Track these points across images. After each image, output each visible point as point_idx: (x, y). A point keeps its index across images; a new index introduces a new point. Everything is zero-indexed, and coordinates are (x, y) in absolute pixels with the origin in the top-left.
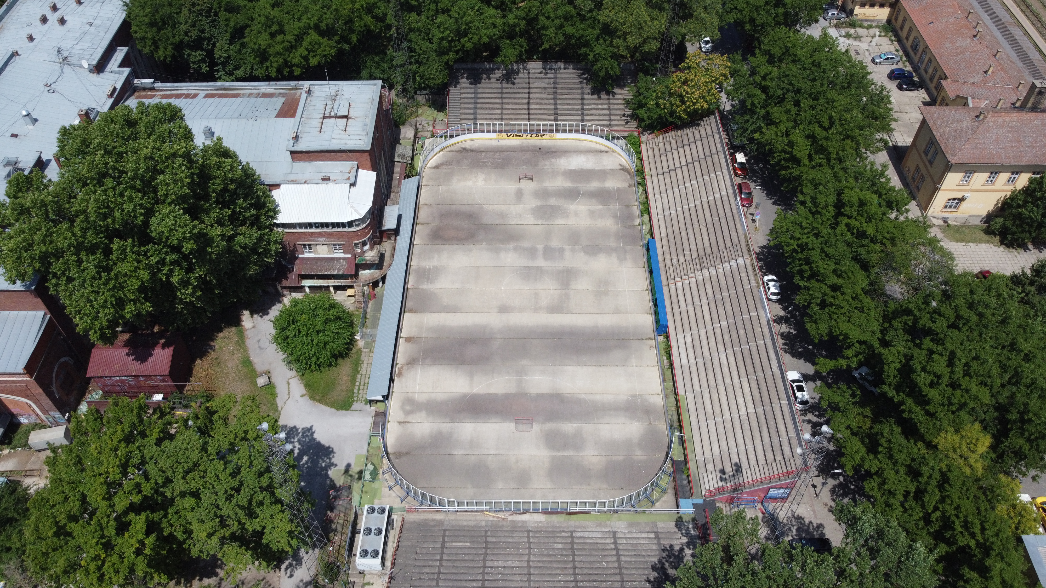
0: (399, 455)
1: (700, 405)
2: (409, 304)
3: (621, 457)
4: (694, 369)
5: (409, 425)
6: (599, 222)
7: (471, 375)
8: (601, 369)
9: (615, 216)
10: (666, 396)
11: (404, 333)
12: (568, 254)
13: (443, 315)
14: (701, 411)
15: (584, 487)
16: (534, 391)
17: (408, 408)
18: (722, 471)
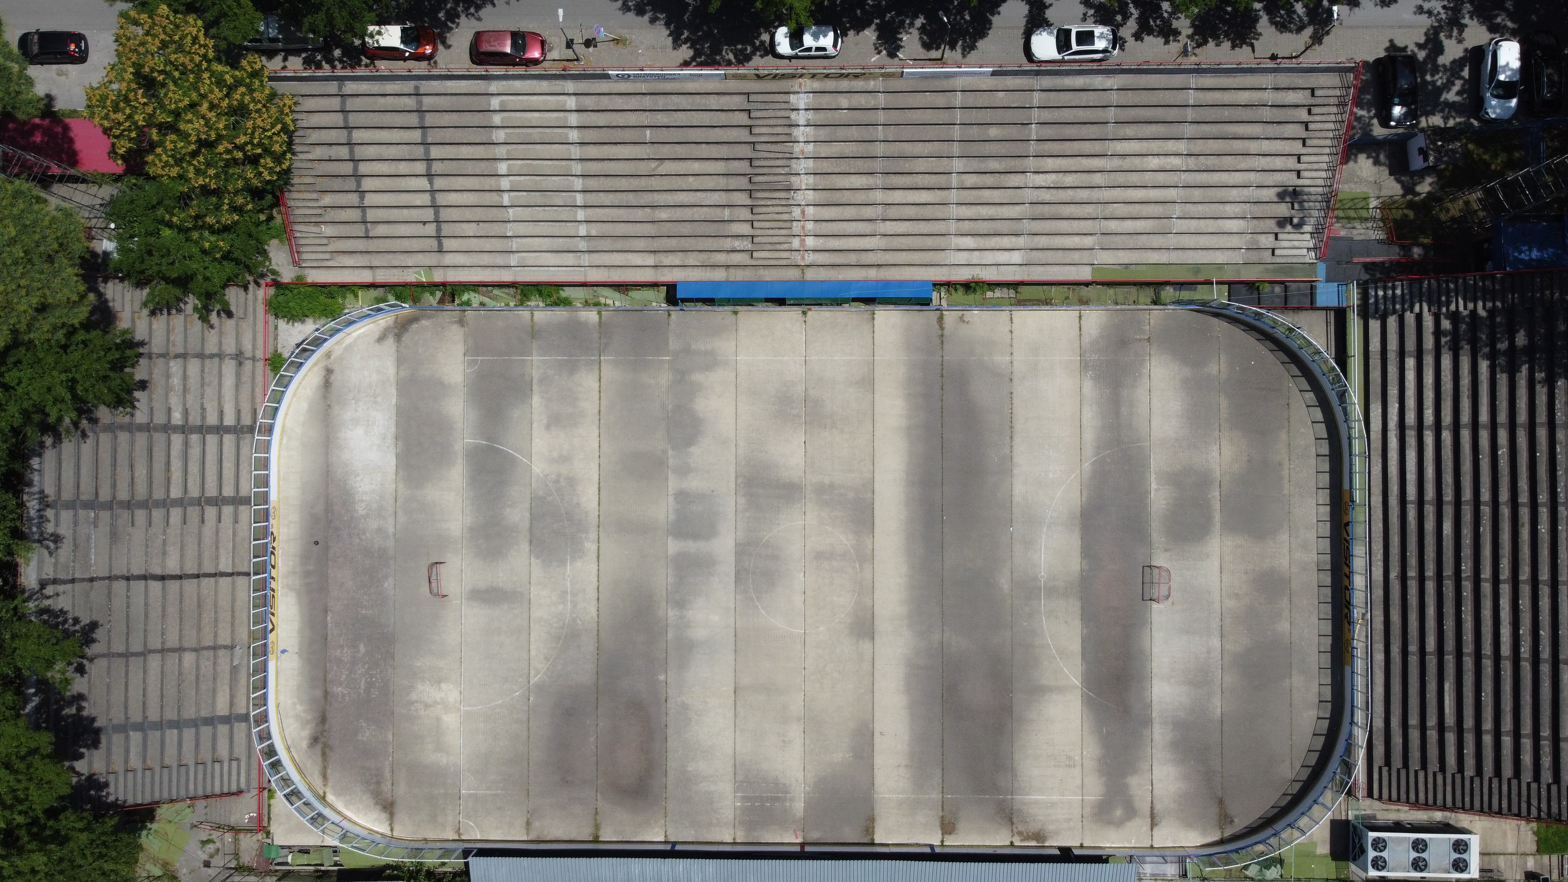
0: (1225, 819)
1: (1131, 242)
2: (850, 834)
3: (1224, 403)
4: (1043, 241)
5: (1158, 807)
6: (589, 405)
7: (1039, 691)
8: (1019, 425)
9: (572, 367)
10: (1084, 302)
11: (933, 839)
12: (694, 484)
13: (878, 760)
14: (1143, 240)
15: (1285, 473)
16: (1075, 564)
17: (1119, 813)
18: (1283, 222)
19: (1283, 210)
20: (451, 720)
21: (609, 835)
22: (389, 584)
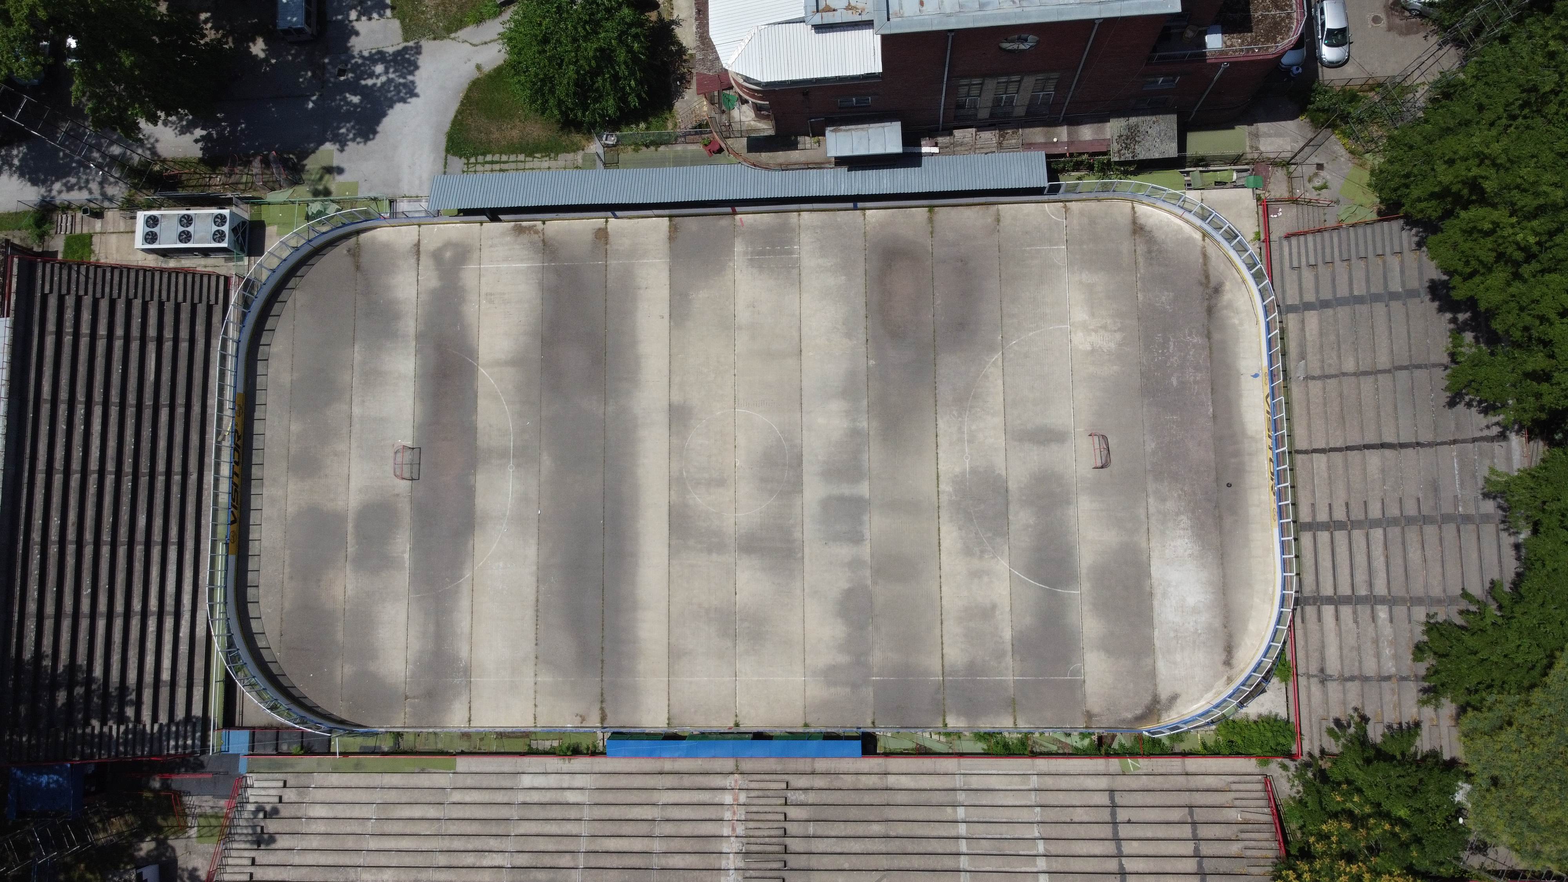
0: (355, 254)
1: (416, 796)
2: (691, 225)
3: (340, 636)
4: (499, 797)
5: (413, 261)
6: (953, 630)
7: (517, 362)
8: (530, 613)
9: (972, 668)
10: (466, 736)
11: (614, 224)
12: (844, 551)
13: (665, 293)
14: (405, 797)
15: (287, 570)
16: (481, 480)
17: (448, 254)
18: (273, 813)
19: (272, 826)
20: (1080, 314)
21: (919, 213)
22: (1151, 446)
